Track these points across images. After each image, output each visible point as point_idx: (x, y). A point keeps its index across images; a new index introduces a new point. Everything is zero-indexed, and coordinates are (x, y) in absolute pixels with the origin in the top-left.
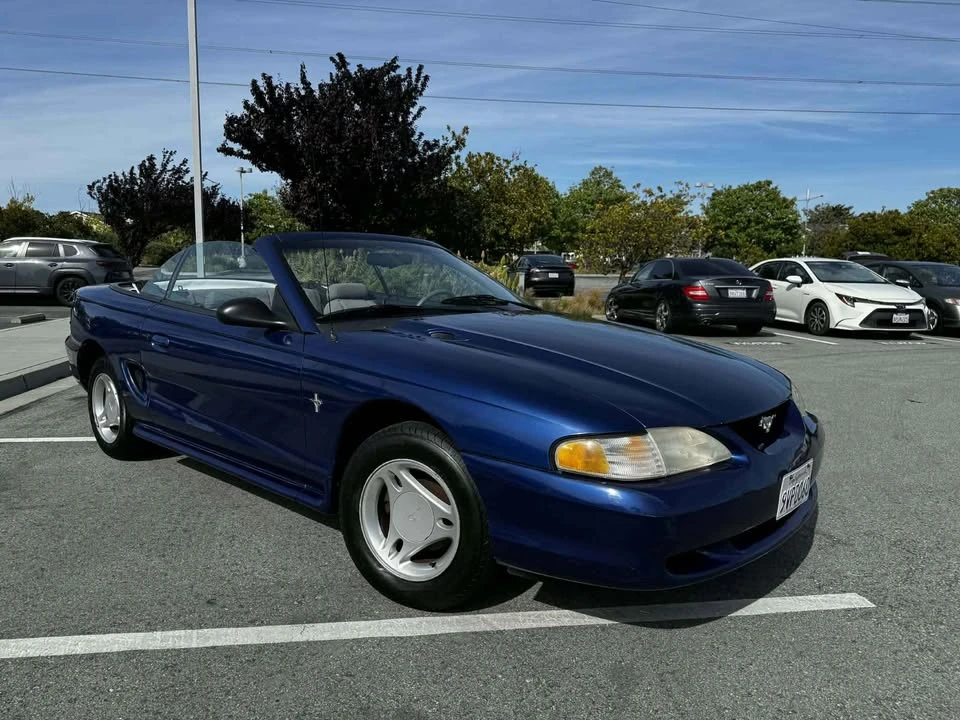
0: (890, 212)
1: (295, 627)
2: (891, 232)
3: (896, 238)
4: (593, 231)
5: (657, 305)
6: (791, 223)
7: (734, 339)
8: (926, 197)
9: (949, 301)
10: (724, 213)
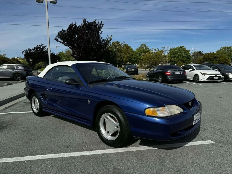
0: (212, 53)
1: (87, 152)
2: (213, 58)
3: (214, 59)
4: (142, 59)
5: (159, 76)
6: (188, 56)
7: (177, 84)
8: (220, 49)
9: (227, 74)
10: (173, 54)
